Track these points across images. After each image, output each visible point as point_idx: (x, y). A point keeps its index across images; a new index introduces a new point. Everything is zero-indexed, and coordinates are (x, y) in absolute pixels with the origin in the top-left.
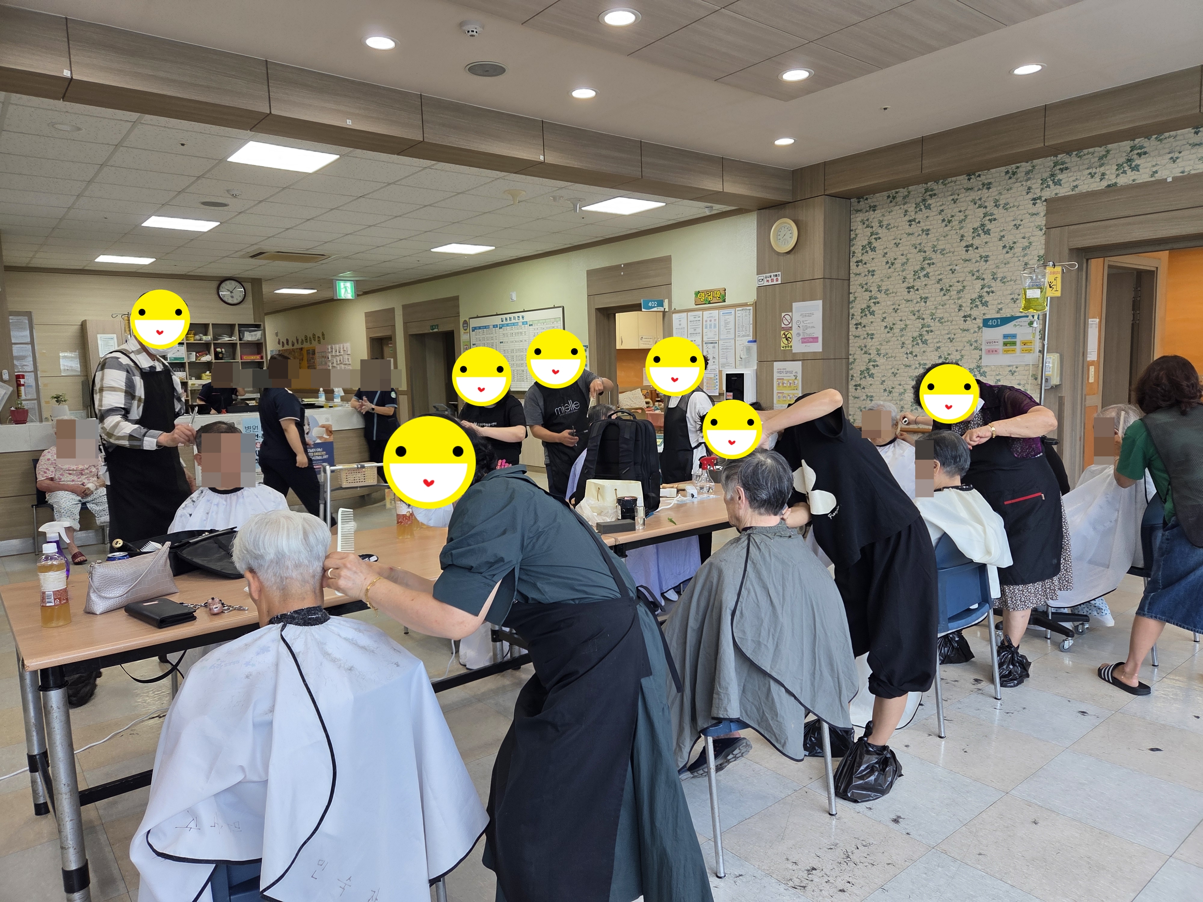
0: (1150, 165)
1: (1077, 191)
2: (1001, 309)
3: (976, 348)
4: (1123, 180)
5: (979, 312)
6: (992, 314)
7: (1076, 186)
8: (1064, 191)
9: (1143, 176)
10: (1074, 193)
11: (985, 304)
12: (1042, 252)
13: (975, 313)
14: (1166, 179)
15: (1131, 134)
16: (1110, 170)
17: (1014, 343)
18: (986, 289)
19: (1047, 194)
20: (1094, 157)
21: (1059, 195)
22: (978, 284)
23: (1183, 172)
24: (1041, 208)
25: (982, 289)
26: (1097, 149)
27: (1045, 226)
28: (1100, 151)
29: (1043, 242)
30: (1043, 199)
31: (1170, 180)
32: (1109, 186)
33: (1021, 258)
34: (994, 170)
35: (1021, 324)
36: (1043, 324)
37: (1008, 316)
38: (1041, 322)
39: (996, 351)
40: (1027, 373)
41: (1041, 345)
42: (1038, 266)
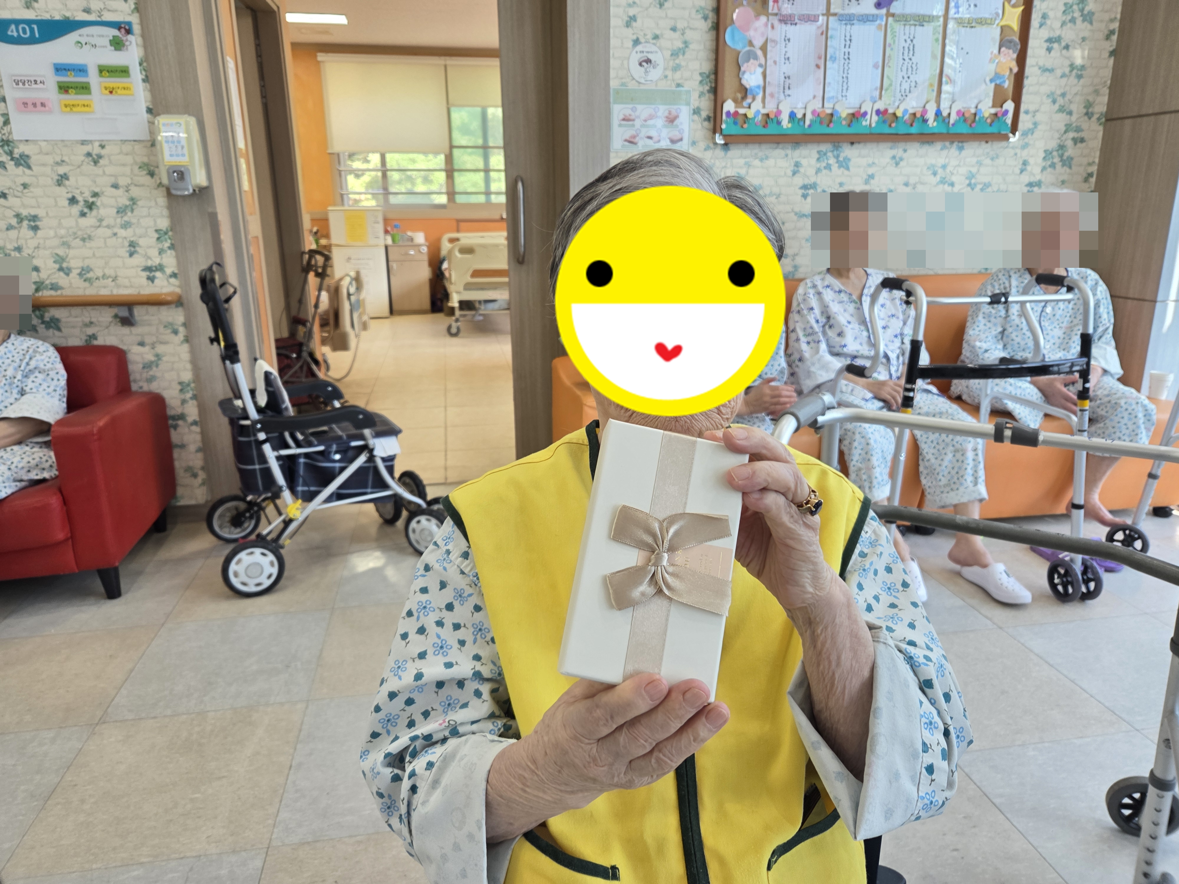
17: (85, 88)
35: (93, 41)
36: (145, 47)
37: (57, 17)
38: (140, 40)
39: (43, 105)
40: (129, 159)
41: (148, 94)
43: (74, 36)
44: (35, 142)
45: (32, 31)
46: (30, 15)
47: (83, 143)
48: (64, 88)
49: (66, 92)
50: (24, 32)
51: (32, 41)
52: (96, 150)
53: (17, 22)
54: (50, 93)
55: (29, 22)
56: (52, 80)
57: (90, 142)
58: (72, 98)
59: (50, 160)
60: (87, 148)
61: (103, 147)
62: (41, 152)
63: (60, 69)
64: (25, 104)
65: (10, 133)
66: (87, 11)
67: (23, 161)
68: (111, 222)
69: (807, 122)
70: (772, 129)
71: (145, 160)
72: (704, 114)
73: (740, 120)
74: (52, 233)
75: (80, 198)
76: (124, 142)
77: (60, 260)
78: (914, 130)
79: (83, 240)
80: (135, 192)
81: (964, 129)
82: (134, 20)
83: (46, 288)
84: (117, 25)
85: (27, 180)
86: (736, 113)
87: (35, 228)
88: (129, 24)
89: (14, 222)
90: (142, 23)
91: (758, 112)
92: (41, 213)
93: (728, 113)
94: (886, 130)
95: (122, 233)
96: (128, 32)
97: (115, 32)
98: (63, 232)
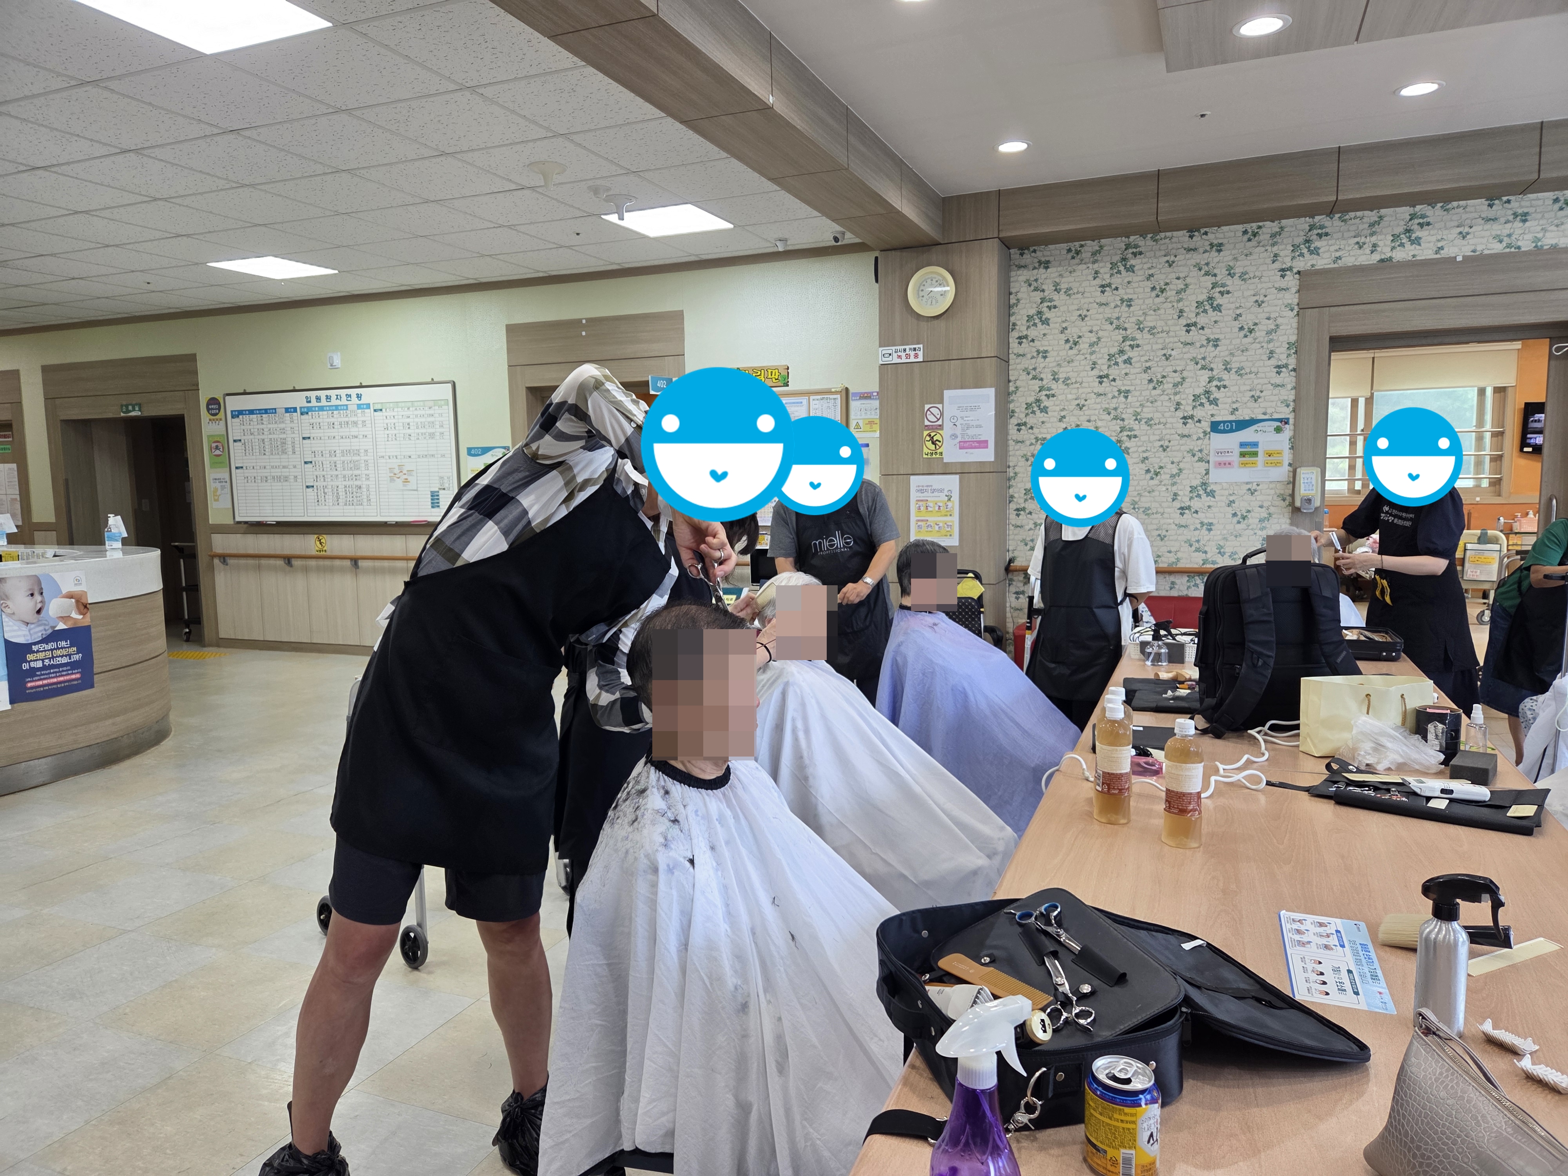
0: (1434, 239)
1: (1340, 263)
2: (1236, 409)
3: (1201, 460)
4: (1400, 255)
5: (1206, 413)
6: (1223, 414)
7: (1339, 258)
8: (1323, 262)
9: (1426, 252)
10: (1336, 265)
11: (1214, 402)
12: (1293, 338)
13: (1199, 413)
14: (1455, 257)
15: (1411, 199)
16: (1384, 242)
17: (1255, 454)
18: (1215, 383)
19: (1300, 264)
20: (1363, 223)
21: (1316, 267)
22: (1205, 376)
23: (1474, 251)
24: (1292, 281)
25: (1209, 382)
26: (1367, 213)
27: (1298, 304)
28: (1371, 216)
29: (1295, 325)
30: (1295, 270)
31: (1459, 259)
32: (1382, 261)
33: (1265, 345)
34: (1228, 227)
35: (1264, 429)
36: (1294, 431)
37: (1247, 418)
38: (1292, 427)
39: (1229, 464)
40: (1273, 492)
41: (1291, 456)
42: (1289, 355)
43: (1255, 427)
44: (1220, 483)
45: (1232, 426)
46: (1232, 418)
47: (1247, 483)
48: (1243, 455)
49: (1244, 457)
50: (1228, 426)
51: (1231, 431)
52: (1254, 487)
53: (1224, 422)
54: (1235, 458)
55: (1231, 422)
56: (1237, 450)
57: (1252, 483)
58: (1247, 459)
59: (1226, 492)
60: (1249, 486)
61: (1258, 485)
62: (1222, 489)
63: (1242, 445)
64: (1220, 464)
65: (1208, 479)
66: (1265, 414)
67: (1211, 494)
68: (1255, 526)
71: (1282, 492)
74: (1219, 532)
75: (1239, 514)
76: (1271, 482)
77: (1220, 547)
79: (1236, 536)
80: (1272, 510)
82: (1291, 417)
83: (1209, 563)
84: (1280, 420)
85: (1211, 504)
87: (1210, 530)
88: (1288, 419)
89: (1199, 526)
90: (1295, 418)
92: (1214, 521)
95: (1260, 533)
96: (1286, 423)
97: (1279, 424)
98: (1225, 532)
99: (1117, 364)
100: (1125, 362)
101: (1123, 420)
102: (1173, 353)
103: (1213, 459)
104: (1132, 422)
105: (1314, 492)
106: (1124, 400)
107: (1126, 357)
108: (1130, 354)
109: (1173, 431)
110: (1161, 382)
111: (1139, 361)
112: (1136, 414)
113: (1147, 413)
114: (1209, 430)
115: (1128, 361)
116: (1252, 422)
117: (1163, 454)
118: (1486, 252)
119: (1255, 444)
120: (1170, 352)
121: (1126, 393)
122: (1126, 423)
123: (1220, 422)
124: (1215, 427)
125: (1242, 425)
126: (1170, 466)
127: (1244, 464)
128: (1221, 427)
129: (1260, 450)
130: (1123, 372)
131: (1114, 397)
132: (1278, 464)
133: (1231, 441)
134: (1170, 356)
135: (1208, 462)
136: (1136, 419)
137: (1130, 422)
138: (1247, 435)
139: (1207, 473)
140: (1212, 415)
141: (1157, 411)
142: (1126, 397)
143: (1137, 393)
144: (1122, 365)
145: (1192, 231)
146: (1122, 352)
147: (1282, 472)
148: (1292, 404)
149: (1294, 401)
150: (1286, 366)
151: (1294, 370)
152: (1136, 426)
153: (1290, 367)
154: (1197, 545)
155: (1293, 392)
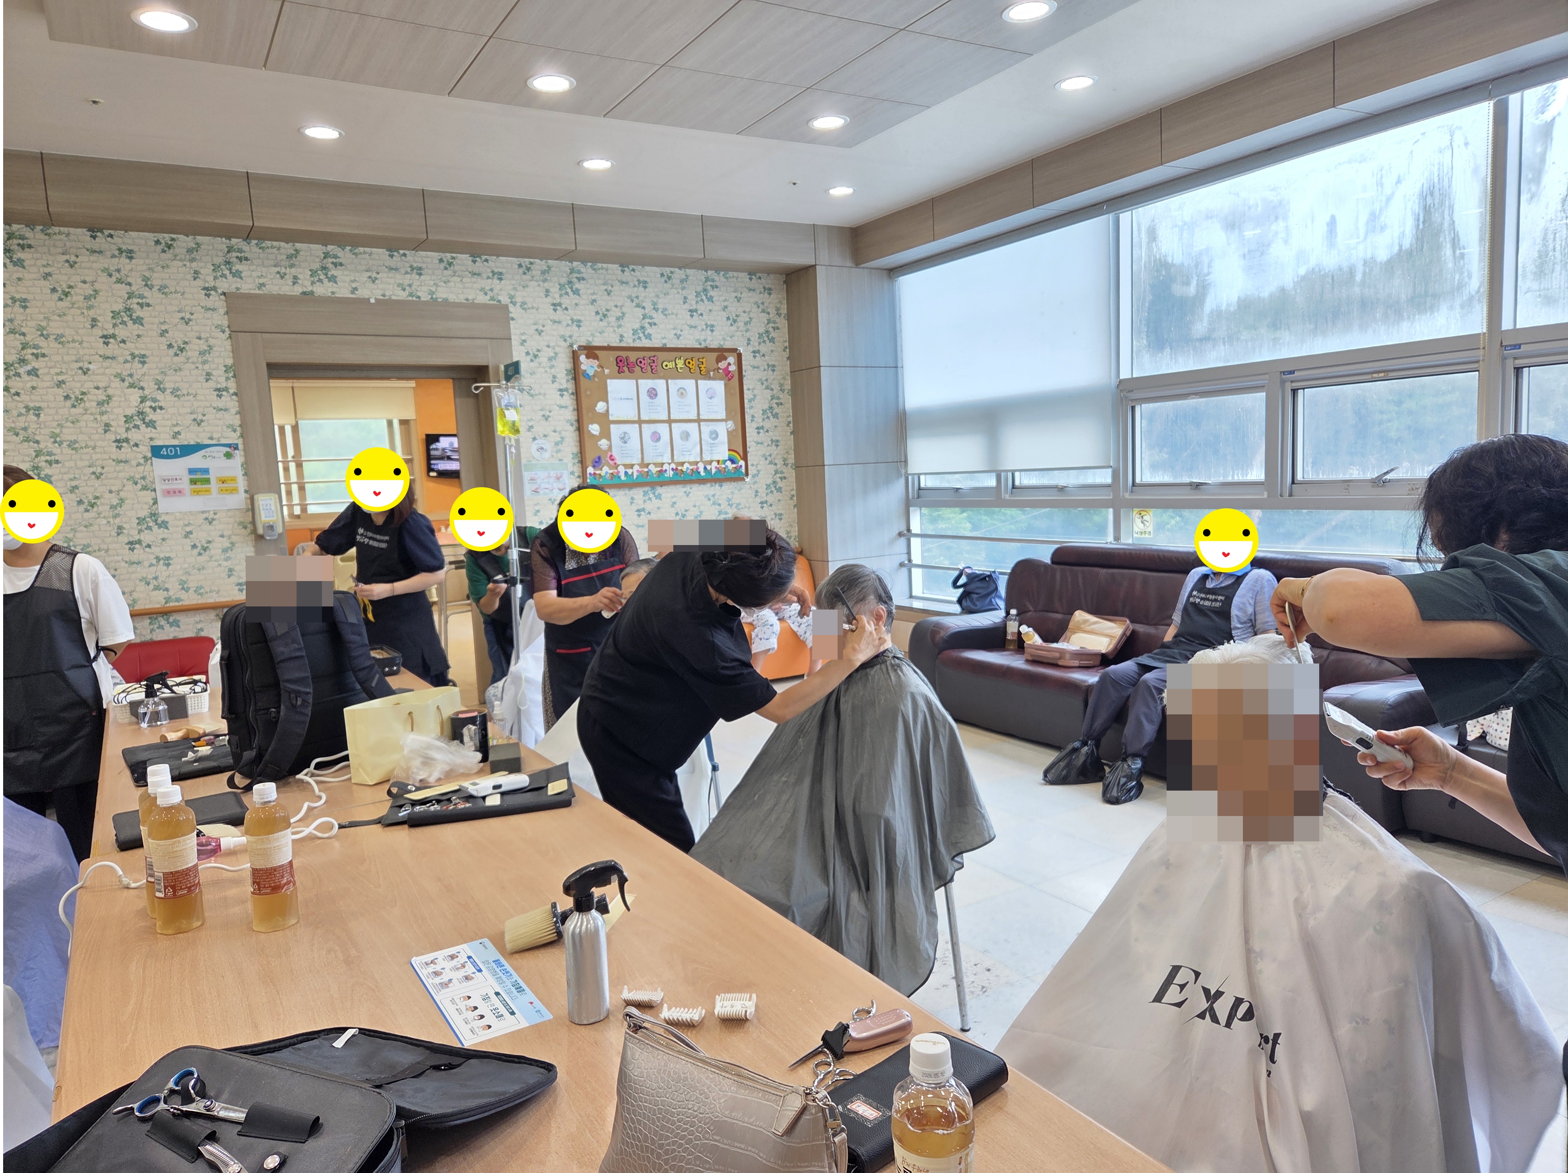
0: (348, 279)
1: (265, 291)
2: (179, 433)
3: (145, 488)
4: (320, 290)
5: (142, 435)
6: (164, 439)
7: (263, 285)
8: (247, 286)
9: (343, 292)
10: (260, 292)
11: (151, 424)
12: (230, 362)
13: (134, 436)
14: (369, 299)
15: (323, 238)
16: (304, 276)
17: (208, 481)
18: (148, 404)
19: (228, 284)
20: (281, 254)
21: (242, 291)
22: (134, 396)
23: (384, 295)
24: (217, 301)
25: (141, 402)
26: (283, 244)
27: (229, 327)
28: (287, 248)
29: (229, 348)
30: (220, 291)
31: (372, 301)
32: (304, 293)
33: (200, 366)
34: (136, 233)
35: (213, 455)
36: (246, 456)
37: (192, 443)
38: (242, 453)
39: (180, 492)
40: (232, 520)
41: (246, 483)
42: (227, 379)
43: (202, 453)
44: (172, 514)
45: (176, 451)
46: (175, 442)
47: (203, 512)
48: (193, 482)
49: (195, 484)
50: (171, 451)
51: (176, 456)
52: (211, 516)
53: (167, 447)
54: (185, 485)
55: (174, 446)
56: (186, 478)
57: (209, 511)
58: (198, 487)
59: (181, 523)
60: (205, 516)
61: (215, 514)
62: (176, 519)
63: (191, 471)
64: (169, 492)
65: (157, 509)
66: (211, 438)
67: (164, 525)
68: (218, 558)
69: (635, 477)
70: (615, 481)
71: (242, 520)
72: (577, 474)
73: (597, 477)
74: (179, 567)
75: (199, 545)
76: (229, 510)
77: (182, 583)
78: (694, 478)
79: (199, 570)
80: (234, 539)
81: (720, 476)
82: (240, 442)
84: (229, 446)
85: (164, 535)
86: (595, 474)
87: (168, 565)
88: (237, 444)
89: (154, 562)
90: (244, 444)
91: (607, 473)
92: (172, 555)
93: (590, 474)
94: (678, 478)
95: (225, 563)
96: (236, 448)
97: (228, 449)
98: (186, 566)
99: (18, 375)
100: (29, 373)
101: (37, 442)
102: (91, 367)
103: (159, 487)
104: (50, 445)
105: (275, 518)
106: (35, 418)
107: (29, 367)
108: (35, 364)
109: (106, 456)
110: (81, 399)
111: (49, 373)
112: (54, 436)
113: (68, 434)
114: (149, 455)
115: (33, 372)
116: (197, 448)
117: (97, 483)
118: (393, 298)
119: (206, 471)
120: (86, 365)
121: (37, 412)
122: (42, 446)
123: (162, 447)
124: (157, 452)
125: (188, 450)
126: (107, 495)
127: (197, 492)
128: (164, 452)
129: (212, 476)
130: (29, 385)
131: (20, 415)
132: (234, 491)
133: (178, 467)
134: (88, 370)
135: (155, 490)
136: (55, 442)
137: (47, 444)
138: (195, 460)
139: (155, 502)
140: (151, 439)
141: (81, 433)
142: (38, 416)
143: (52, 411)
144: (25, 377)
145: (94, 230)
146: (22, 361)
147: (239, 499)
148: (238, 429)
149: (240, 426)
150: (226, 389)
151: (236, 394)
152: (56, 449)
153: (231, 391)
154: (155, 583)
155: (238, 416)
